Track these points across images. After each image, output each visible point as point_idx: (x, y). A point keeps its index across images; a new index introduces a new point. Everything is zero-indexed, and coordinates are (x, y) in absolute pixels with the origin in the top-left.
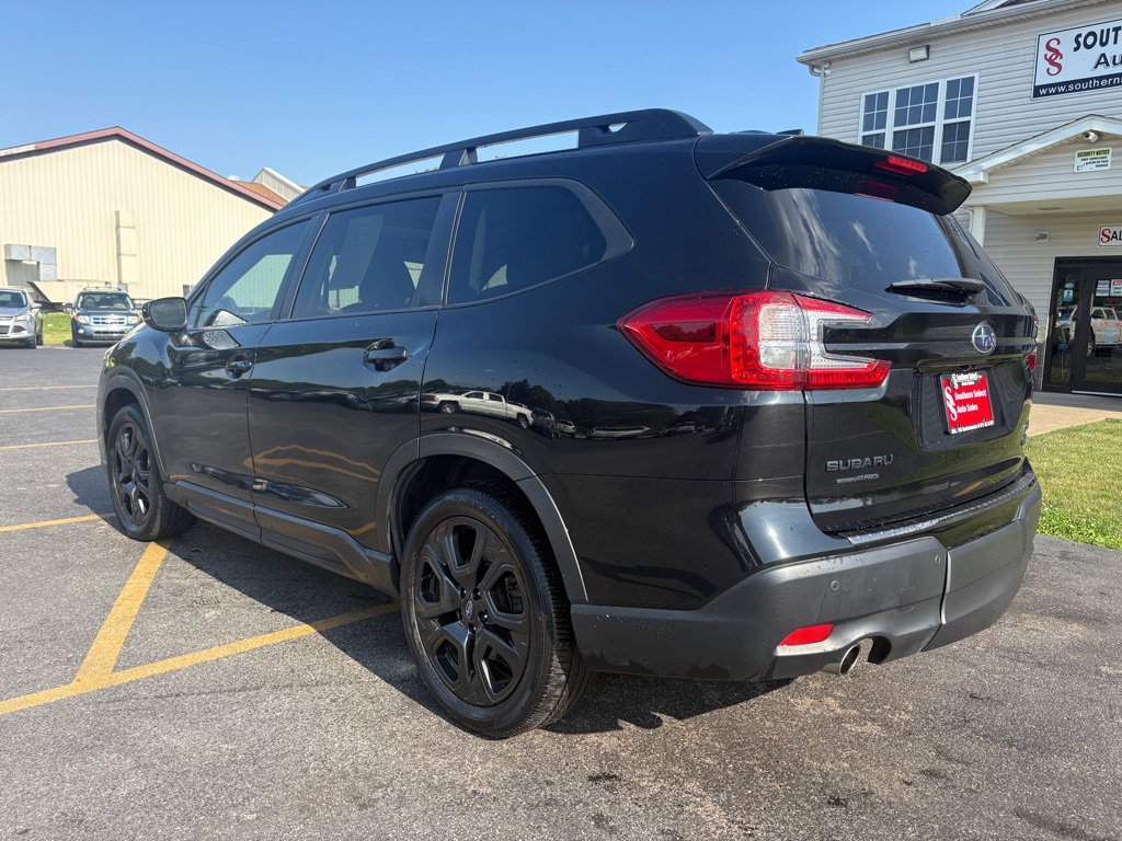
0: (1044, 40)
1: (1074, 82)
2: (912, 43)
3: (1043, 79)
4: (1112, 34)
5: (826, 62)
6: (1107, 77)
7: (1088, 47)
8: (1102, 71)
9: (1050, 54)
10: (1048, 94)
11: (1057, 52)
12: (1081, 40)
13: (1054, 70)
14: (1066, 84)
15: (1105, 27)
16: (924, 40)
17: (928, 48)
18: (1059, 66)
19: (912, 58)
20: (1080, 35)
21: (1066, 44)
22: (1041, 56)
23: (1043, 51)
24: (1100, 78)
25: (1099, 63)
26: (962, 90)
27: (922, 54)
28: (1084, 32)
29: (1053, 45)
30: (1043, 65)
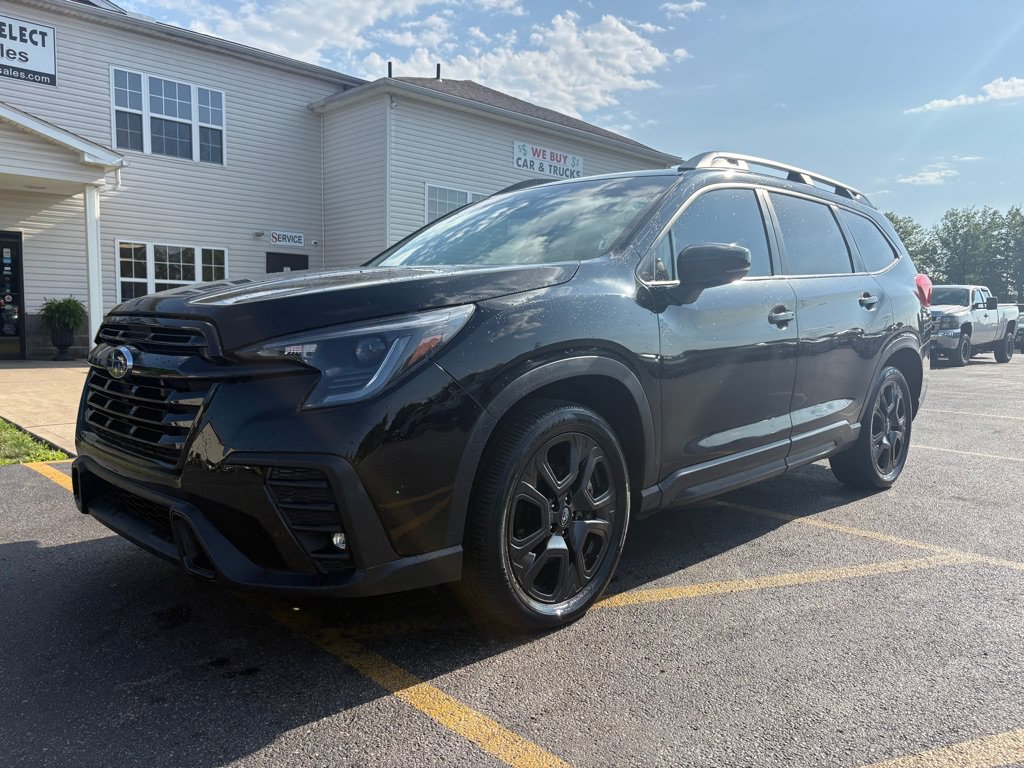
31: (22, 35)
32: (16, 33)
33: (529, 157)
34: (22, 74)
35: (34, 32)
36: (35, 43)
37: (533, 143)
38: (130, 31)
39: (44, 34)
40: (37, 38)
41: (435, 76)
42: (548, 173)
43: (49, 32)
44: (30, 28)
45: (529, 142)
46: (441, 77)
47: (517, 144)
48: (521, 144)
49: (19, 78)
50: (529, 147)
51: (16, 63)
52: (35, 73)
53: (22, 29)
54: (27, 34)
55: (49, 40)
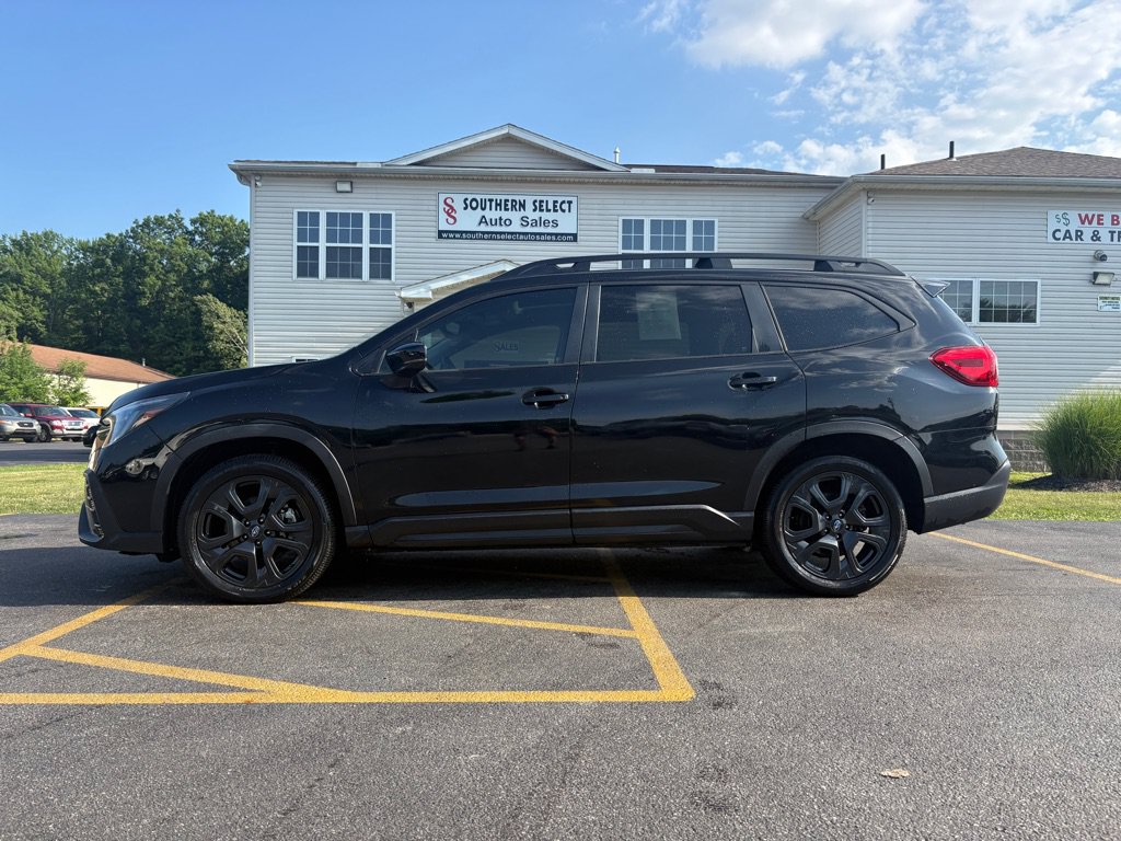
0: (442, 197)
1: (466, 232)
2: (337, 176)
3: (444, 226)
4: (488, 203)
5: (256, 175)
6: (488, 233)
7: (474, 209)
8: (483, 228)
9: (447, 208)
10: (448, 237)
11: (452, 208)
12: (468, 202)
13: (451, 221)
14: (461, 232)
15: (483, 197)
16: (345, 176)
17: (352, 183)
18: (454, 218)
19: (339, 189)
20: (466, 199)
21: (458, 204)
22: (441, 210)
23: (442, 205)
24: (484, 233)
25: (481, 222)
26: (382, 223)
27: (346, 187)
28: (470, 197)
29: (449, 201)
30: (443, 216)
31: (555, 206)
32: (551, 206)
33: (1074, 225)
34: (554, 238)
35: (564, 202)
36: (563, 211)
37: (1078, 209)
38: (637, 184)
39: (570, 202)
40: (565, 206)
41: (948, 156)
42: (1109, 241)
43: (574, 200)
44: (560, 200)
45: (1071, 209)
46: (956, 155)
47: (1052, 214)
48: (1060, 213)
49: (551, 240)
50: (1073, 216)
51: (550, 230)
52: (562, 235)
53: (555, 202)
54: (558, 205)
55: (574, 206)
